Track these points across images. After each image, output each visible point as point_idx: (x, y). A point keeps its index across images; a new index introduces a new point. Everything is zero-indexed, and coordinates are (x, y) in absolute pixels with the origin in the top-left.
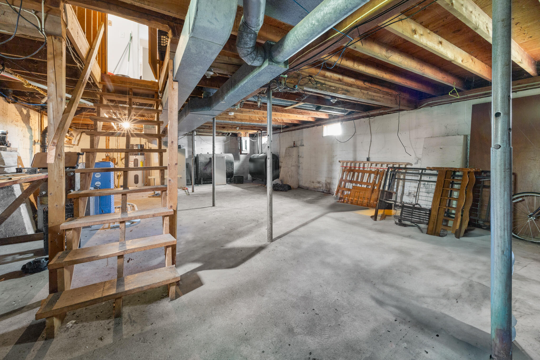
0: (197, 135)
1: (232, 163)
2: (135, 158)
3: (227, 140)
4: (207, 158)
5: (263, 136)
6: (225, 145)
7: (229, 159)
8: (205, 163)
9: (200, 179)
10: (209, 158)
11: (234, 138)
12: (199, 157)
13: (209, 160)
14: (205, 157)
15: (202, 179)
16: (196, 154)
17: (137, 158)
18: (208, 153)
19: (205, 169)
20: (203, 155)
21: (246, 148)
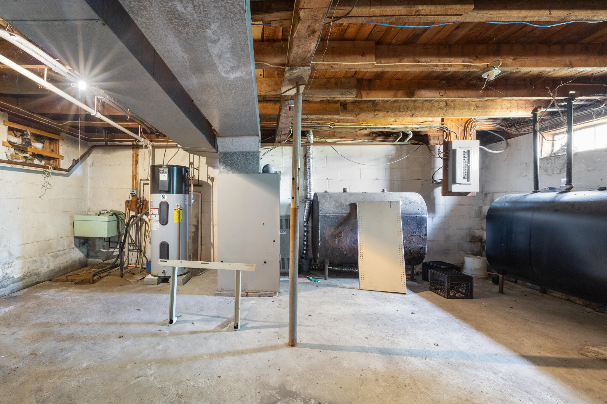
0: (316, 143)
1: (420, 222)
2: (162, 199)
3: (398, 155)
4: (342, 204)
5: (543, 129)
6: (392, 169)
7: (412, 209)
8: (337, 217)
9: (323, 262)
10: (348, 203)
11: (421, 148)
12: (321, 201)
13: (346, 211)
14: (336, 202)
15: (327, 263)
16: (313, 194)
17: (165, 199)
18: (345, 190)
19: (338, 235)
20: (331, 196)
21: (467, 176)
